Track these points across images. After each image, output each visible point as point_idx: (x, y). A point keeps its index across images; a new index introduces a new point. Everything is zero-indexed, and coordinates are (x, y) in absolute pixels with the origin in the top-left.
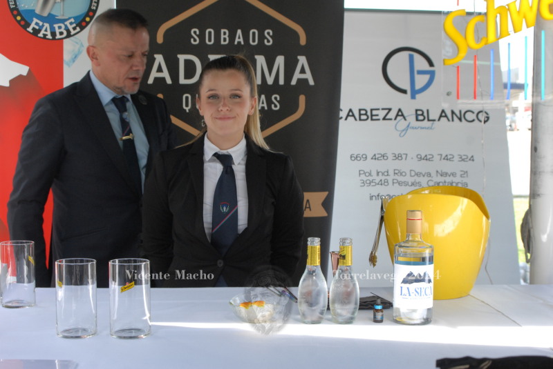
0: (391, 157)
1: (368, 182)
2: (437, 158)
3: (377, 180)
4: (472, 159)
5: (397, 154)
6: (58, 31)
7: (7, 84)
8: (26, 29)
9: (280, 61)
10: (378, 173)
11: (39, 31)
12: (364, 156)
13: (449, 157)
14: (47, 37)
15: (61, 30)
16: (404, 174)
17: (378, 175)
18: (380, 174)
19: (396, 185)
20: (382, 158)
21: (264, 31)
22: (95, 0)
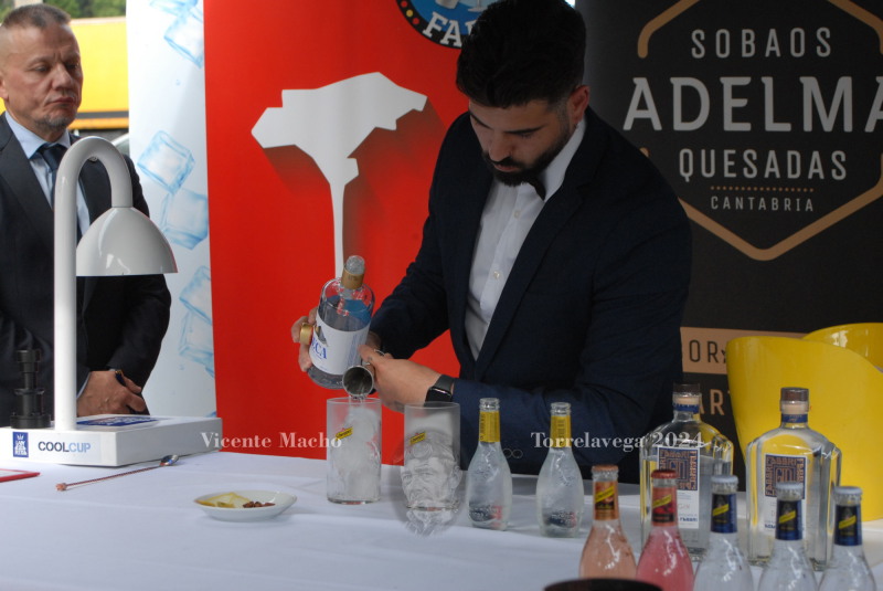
7: (392, 126)
8: (421, 32)
9: (845, 85)
11: (442, 34)
21: (816, 31)
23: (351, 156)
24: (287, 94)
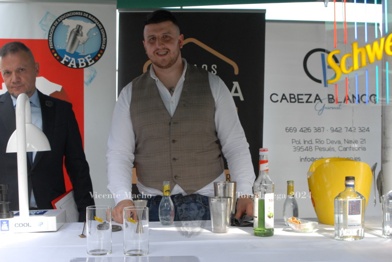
0: (313, 130)
1: (298, 148)
2: (344, 130)
3: (305, 146)
4: (368, 130)
5: (317, 128)
6: (80, 63)
8: (60, 62)
10: (305, 142)
12: (295, 129)
13: (353, 129)
14: (74, 67)
15: (82, 62)
16: (322, 142)
17: (305, 143)
18: (306, 142)
19: (318, 150)
20: (307, 131)
22: (104, 43)
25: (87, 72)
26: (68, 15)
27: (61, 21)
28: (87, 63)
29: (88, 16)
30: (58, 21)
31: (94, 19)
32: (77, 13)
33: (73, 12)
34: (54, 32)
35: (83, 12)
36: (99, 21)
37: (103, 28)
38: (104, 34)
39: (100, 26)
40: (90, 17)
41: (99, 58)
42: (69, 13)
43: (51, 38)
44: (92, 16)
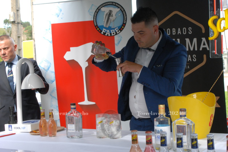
8: (101, 33)
15: (113, 32)
21: (188, 28)
22: (125, 19)
23: (86, 61)
24: (71, 48)
25: (116, 38)
26: (104, 5)
27: (100, 9)
28: (116, 32)
29: (115, 4)
30: (98, 9)
31: (119, 6)
32: (109, 3)
33: (106, 3)
34: (96, 15)
35: (112, 2)
36: (122, 7)
37: (124, 10)
38: (125, 14)
39: (122, 9)
40: (116, 4)
41: (123, 29)
42: (104, 3)
43: (95, 20)
44: (117, 4)
